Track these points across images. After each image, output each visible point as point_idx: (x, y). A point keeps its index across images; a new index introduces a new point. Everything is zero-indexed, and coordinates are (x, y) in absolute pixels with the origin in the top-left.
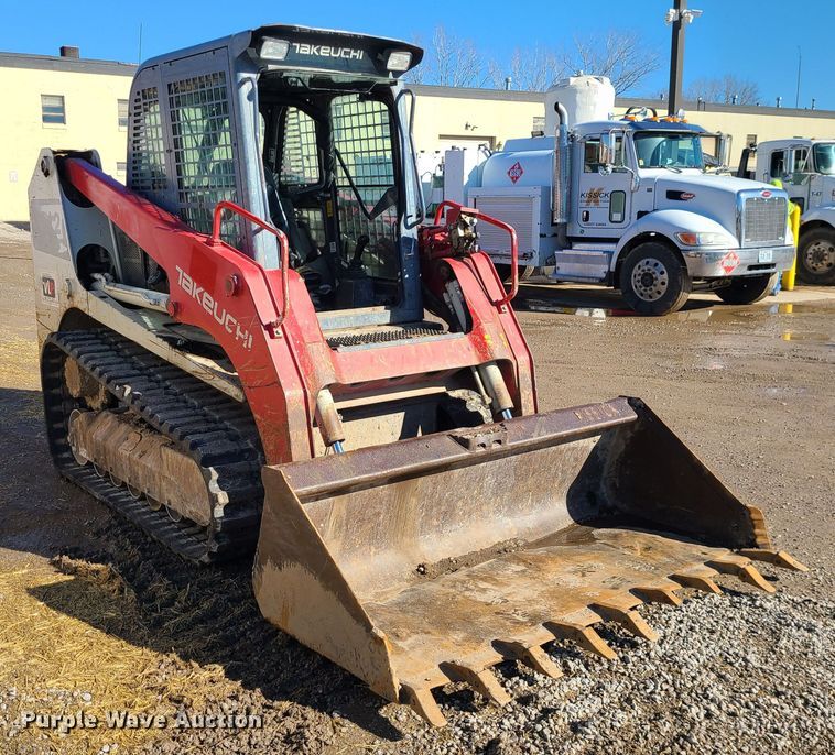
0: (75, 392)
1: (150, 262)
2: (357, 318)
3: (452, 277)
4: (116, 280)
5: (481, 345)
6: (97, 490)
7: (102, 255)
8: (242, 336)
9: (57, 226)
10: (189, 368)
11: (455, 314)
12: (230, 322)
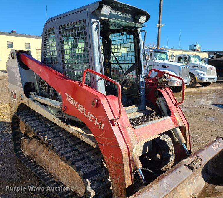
0: (23, 132)
1: (50, 89)
2: (128, 110)
3: (161, 95)
4: (38, 94)
5: (174, 120)
6: (33, 169)
7: (32, 85)
8: (98, 124)
9: (17, 75)
10: (70, 131)
11: (161, 108)
12: (92, 117)
